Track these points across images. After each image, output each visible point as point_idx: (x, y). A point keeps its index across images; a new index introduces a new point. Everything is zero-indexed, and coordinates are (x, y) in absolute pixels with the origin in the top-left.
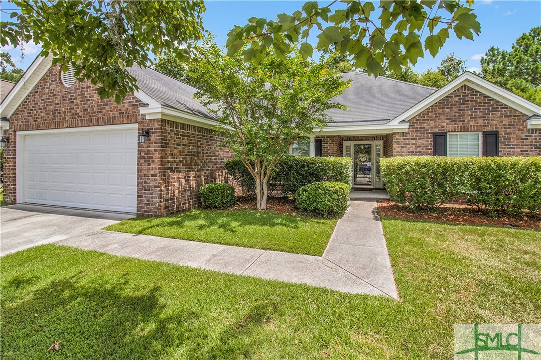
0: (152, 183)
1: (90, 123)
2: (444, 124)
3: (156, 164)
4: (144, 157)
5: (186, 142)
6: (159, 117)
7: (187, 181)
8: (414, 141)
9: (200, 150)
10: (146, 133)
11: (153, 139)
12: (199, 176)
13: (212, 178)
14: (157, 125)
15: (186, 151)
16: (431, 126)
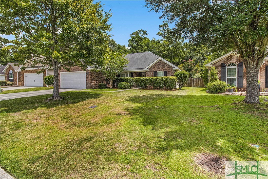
0: (89, 82)
1: (77, 71)
2: (156, 69)
3: (90, 79)
4: (87, 77)
5: (96, 74)
6: (90, 70)
7: (96, 82)
8: (150, 74)
9: (99, 76)
10: (88, 73)
11: (89, 74)
12: (99, 82)
13: (103, 82)
14: (90, 71)
15: (96, 76)
16: (154, 70)
